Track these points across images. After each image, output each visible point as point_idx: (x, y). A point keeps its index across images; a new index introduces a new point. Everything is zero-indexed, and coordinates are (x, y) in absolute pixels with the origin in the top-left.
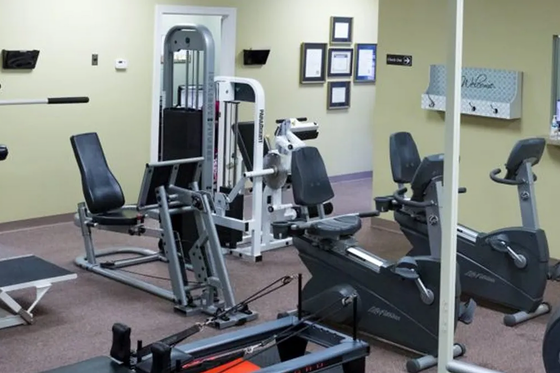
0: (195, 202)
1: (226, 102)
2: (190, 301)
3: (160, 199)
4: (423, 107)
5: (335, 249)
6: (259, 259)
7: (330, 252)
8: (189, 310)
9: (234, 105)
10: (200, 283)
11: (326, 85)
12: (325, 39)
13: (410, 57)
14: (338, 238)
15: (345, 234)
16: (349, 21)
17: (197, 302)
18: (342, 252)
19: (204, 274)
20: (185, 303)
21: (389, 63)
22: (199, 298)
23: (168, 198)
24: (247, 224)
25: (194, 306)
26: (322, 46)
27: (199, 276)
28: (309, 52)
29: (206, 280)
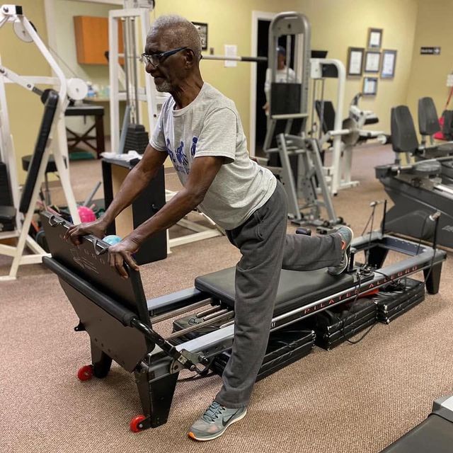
0: (307, 145)
1: (315, 79)
2: (302, 216)
3: (280, 144)
4: (448, 85)
5: (424, 185)
6: (335, 195)
7: (418, 188)
8: (302, 223)
9: (321, 82)
10: (308, 204)
11: (362, 79)
12: (363, 45)
13: (439, 48)
14: (428, 177)
15: (433, 174)
16: (380, 31)
17: (306, 217)
18: (430, 188)
19: (312, 198)
20: (299, 218)
21: (422, 53)
22: (308, 215)
23: (286, 143)
24: (329, 171)
25: (306, 220)
26: (361, 50)
27: (308, 199)
28: (354, 54)
29: (313, 202)
